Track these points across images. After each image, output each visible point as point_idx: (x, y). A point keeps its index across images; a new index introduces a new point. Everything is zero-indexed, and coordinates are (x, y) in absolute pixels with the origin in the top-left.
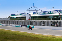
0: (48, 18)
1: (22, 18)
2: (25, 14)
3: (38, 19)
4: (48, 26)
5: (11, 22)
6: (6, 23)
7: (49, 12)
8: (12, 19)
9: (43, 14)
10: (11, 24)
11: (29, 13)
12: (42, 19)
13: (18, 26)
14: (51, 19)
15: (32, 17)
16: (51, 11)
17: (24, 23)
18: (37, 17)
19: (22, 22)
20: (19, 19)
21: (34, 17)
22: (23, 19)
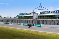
0: (54, 17)
1: (29, 17)
2: (33, 13)
3: (44, 18)
4: (54, 24)
5: (19, 21)
6: (14, 22)
7: (55, 12)
8: (20, 18)
9: (50, 13)
10: (19, 22)
11: (36, 13)
12: (48, 18)
13: (25, 25)
14: (57, 18)
15: (39, 16)
16: (57, 11)
17: (31, 22)
18: (43, 16)
19: (30, 21)
20: (26, 18)
21: (41, 16)
22: (31, 18)
